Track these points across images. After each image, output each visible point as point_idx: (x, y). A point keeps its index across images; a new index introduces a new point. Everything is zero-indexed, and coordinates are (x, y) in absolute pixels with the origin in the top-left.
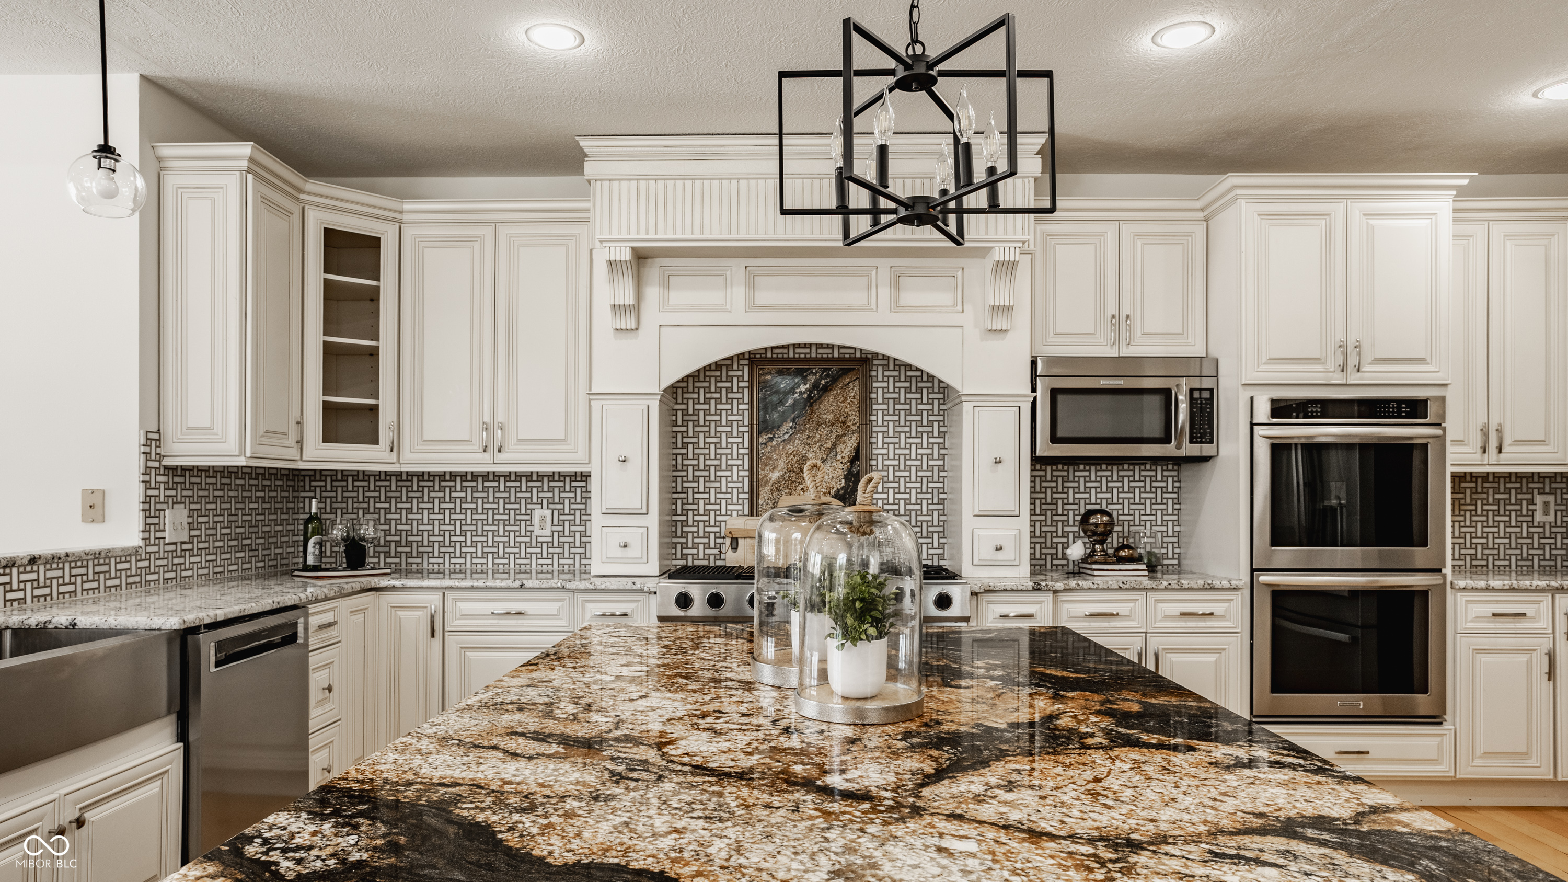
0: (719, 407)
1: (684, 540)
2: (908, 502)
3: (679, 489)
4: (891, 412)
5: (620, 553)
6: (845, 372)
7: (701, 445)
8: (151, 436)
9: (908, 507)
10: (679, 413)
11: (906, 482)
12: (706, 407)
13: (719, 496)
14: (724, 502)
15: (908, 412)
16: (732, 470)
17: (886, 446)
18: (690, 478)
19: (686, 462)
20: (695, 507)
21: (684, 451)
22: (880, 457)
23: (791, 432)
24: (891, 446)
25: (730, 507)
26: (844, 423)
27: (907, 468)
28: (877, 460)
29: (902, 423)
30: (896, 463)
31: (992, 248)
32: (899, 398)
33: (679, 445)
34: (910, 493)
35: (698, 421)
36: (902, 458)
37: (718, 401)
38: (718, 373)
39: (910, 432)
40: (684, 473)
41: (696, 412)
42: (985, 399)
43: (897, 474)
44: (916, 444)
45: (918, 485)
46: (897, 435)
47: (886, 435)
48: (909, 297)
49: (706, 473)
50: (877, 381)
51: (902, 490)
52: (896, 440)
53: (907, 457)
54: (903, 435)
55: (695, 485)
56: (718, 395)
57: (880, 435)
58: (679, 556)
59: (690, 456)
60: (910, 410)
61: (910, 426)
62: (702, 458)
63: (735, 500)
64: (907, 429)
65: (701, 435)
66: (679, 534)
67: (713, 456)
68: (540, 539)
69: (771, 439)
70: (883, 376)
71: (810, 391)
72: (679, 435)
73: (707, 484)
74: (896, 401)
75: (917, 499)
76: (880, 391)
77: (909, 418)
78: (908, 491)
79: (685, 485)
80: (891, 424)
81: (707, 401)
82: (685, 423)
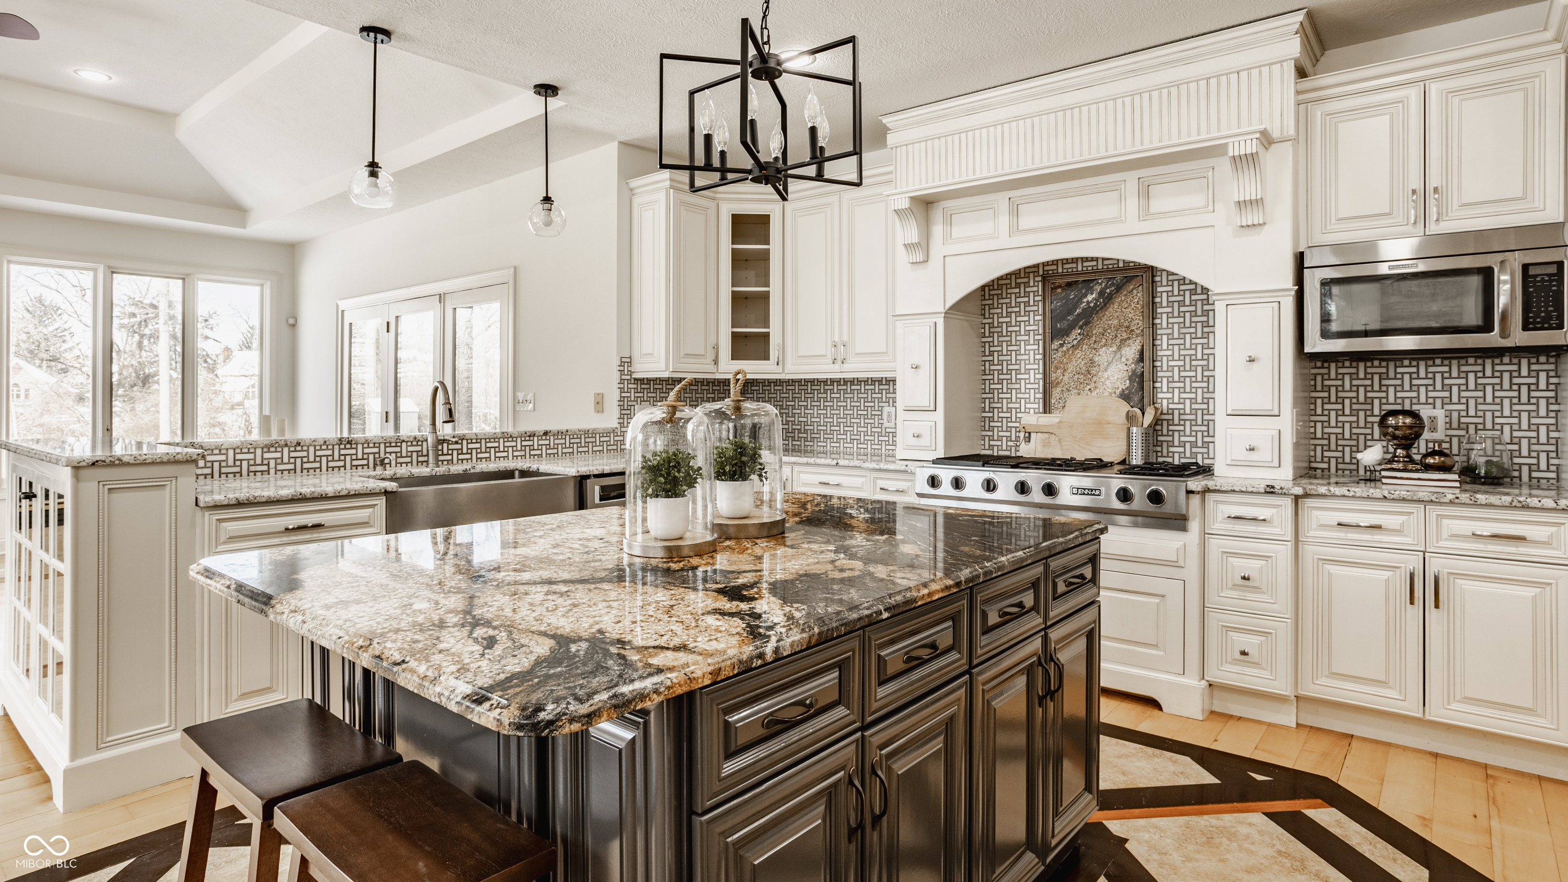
0: (1019, 319)
1: (991, 433)
2: (1193, 401)
3: (987, 391)
4: (1176, 314)
5: (915, 441)
6: (1129, 279)
7: (1005, 353)
8: (623, 360)
9: (1194, 406)
10: (987, 326)
11: (1191, 382)
12: (1008, 319)
13: (1019, 396)
14: (1023, 401)
15: (1194, 314)
16: (1029, 374)
17: (1170, 347)
18: (996, 381)
19: (992, 368)
20: (1000, 405)
21: (991, 358)
22: (1165, 359)
23: (1079, 338)
24: (1176, 348)
25: (1028, 406)
26: (1128, 327)
27: (1193, 368)
28: (1161, 361)
29: (1188, 324)
30: (1181, 363)
31: (1226, 144)
32: (1184, 301)
33: (987, 353)
34: (1196, 393)
35: (1002, 332)
36: (1188, 358)
37: (1018, 314)
38: (1017, 290)
39: (1196, 333)
40: (991, 377)
41: (1000, 325)
42: (1236, 298)
43: (1183, 374)
44: (1202, 344)
45: (1205, 385)
46: (1182, 336)
47: (1170, 337)
48: (1157, 205)
49: (1009, 377)
50: (1162, 286)
51: (1188, 389)
52: (1182, 341)
53: (1193, 358)
54: (1188, 336)
55: (1000, 386)
56: (1017, 309)
57: (1165, 338)
58: (987, 447)
59: (996, 362)
60: (1196, 311)
61: (1196, 327)
62: (1005, 363)
63: (1032, 400)
64: (1193, 330)
65: (1005, 344)
66: (987, 428)
67: (1014, 362)
68: (888, 430)
69: (1062, 345)
70: (1168, 280)
71: (1096, 300)
72: (987, 345)
73: (1010, 386)
74: (1181, 303)
75: (1203, 398)
76: (1165, 295)
77: (1194, 319)
78: (1194, 390)
79: (992, 386)
80: (1176, 326)
81: (1009, 315)
82: (991, 334)
